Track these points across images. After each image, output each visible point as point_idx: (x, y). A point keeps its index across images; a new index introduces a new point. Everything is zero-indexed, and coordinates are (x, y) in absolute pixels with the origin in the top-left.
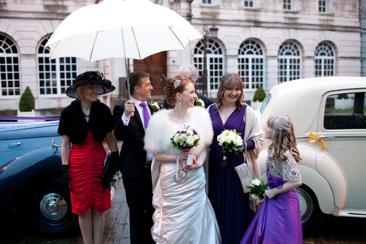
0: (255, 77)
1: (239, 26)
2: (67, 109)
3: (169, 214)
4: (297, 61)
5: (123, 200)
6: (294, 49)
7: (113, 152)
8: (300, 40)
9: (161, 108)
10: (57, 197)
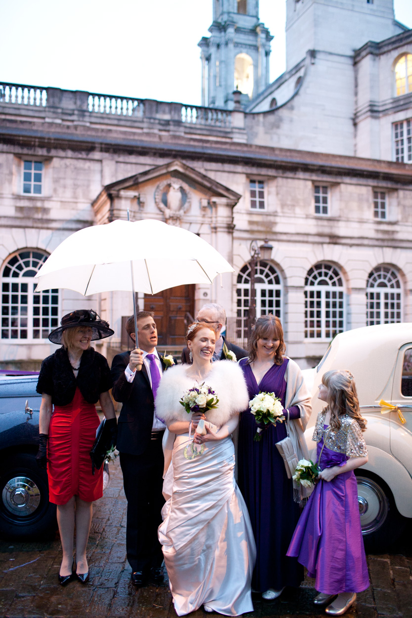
0: (331, 319)
1: (307, 242)
2: (50, 359)
3: (180, 504)
4: (395, 296)
5: (119, 495)
6: (392, 278)
7: (109, 419)
8: (400, 265)
9: (176, 363)
10: (27, 482)
